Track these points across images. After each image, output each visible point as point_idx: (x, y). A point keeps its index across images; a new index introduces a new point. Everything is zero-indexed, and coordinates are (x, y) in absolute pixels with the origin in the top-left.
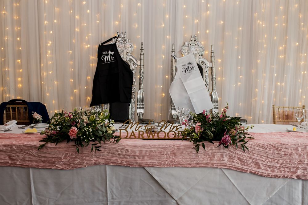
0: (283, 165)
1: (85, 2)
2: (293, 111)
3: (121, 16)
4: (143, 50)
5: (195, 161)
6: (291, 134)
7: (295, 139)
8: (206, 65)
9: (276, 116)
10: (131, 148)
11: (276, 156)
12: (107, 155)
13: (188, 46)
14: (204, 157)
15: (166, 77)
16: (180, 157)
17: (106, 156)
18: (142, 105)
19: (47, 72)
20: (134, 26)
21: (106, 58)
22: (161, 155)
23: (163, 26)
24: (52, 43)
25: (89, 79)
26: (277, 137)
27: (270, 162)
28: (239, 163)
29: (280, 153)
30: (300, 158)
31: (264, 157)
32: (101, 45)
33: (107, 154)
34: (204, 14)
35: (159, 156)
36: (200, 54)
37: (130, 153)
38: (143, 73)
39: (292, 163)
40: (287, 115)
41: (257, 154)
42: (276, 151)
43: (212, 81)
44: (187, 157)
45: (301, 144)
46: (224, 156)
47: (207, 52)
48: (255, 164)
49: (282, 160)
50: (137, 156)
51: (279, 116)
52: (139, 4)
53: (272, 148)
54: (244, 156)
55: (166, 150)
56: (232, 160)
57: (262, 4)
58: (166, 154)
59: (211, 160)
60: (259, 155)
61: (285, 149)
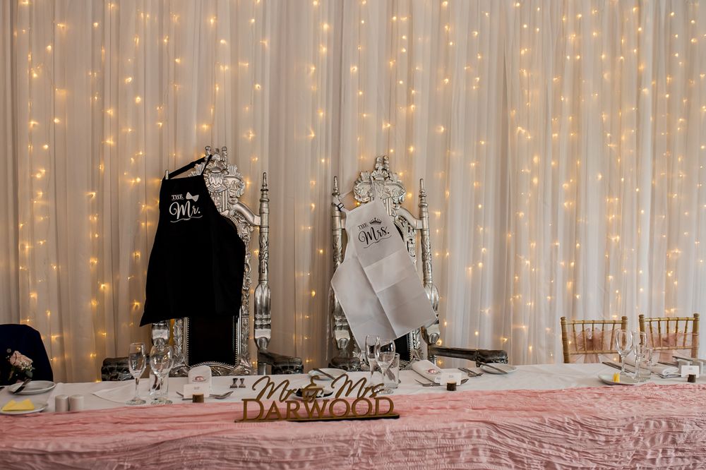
0: (604, 465)
1: (130, 79)
2: (603, 330)
3: (214, 111)
4: (267, 190)
5: (417, 466)
6: (612, 390)
7: (623, 405)
8: (409, 224)
9: (570, 342)
10: (274, 444)
11: (590, 444)
12: (217, 464)
13: (368, 181)
14: (435, 456)
15: (319, 252)
16: (385, 460)
17: (215, 466)
18: (267, 319)
19: (33, 242)
20: (245, 136)
21: (180, 210)
22: (342, 458)
23: (313, 135)
24: (46, 172)
25: (136, 257)
26: (585, 401)
27: (576, 458)
28: (513, 466)
29: (597, 438)
30: (638, 448)
31: (564, 450)
32: (167, 179)
33: (218, 461)
34: (403, 111)
35: (336, 461)
36: (396, 201)
37: (272, 458)
38: (268, 245)
39: (622, 459)
40: (590, 338)
41: (550, 444)
42: (587, 435)
43: (424, 260)
44: (400, 459)
45: (637, 417)
46: (481, 452)
47: (410, 195)
48: (544, 466)
49: (600, 453)
50: (288, 463)
51: (575, 341)
52: (257, 86)
53: (580, 428)
54: (522, 450)
55: (352, 445)
56: (497, 460)
57: (526, 91)
58: (354, 455)
59: (452, 462)
60: (553, 445)
61: (608, 430)
